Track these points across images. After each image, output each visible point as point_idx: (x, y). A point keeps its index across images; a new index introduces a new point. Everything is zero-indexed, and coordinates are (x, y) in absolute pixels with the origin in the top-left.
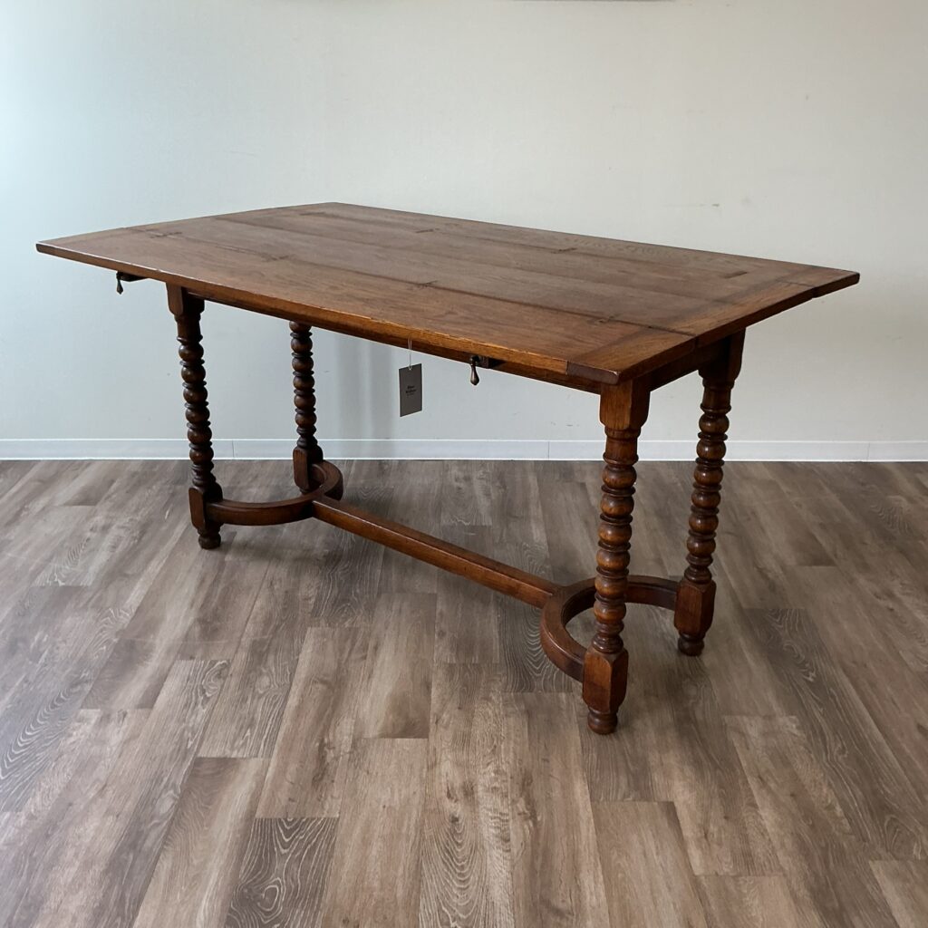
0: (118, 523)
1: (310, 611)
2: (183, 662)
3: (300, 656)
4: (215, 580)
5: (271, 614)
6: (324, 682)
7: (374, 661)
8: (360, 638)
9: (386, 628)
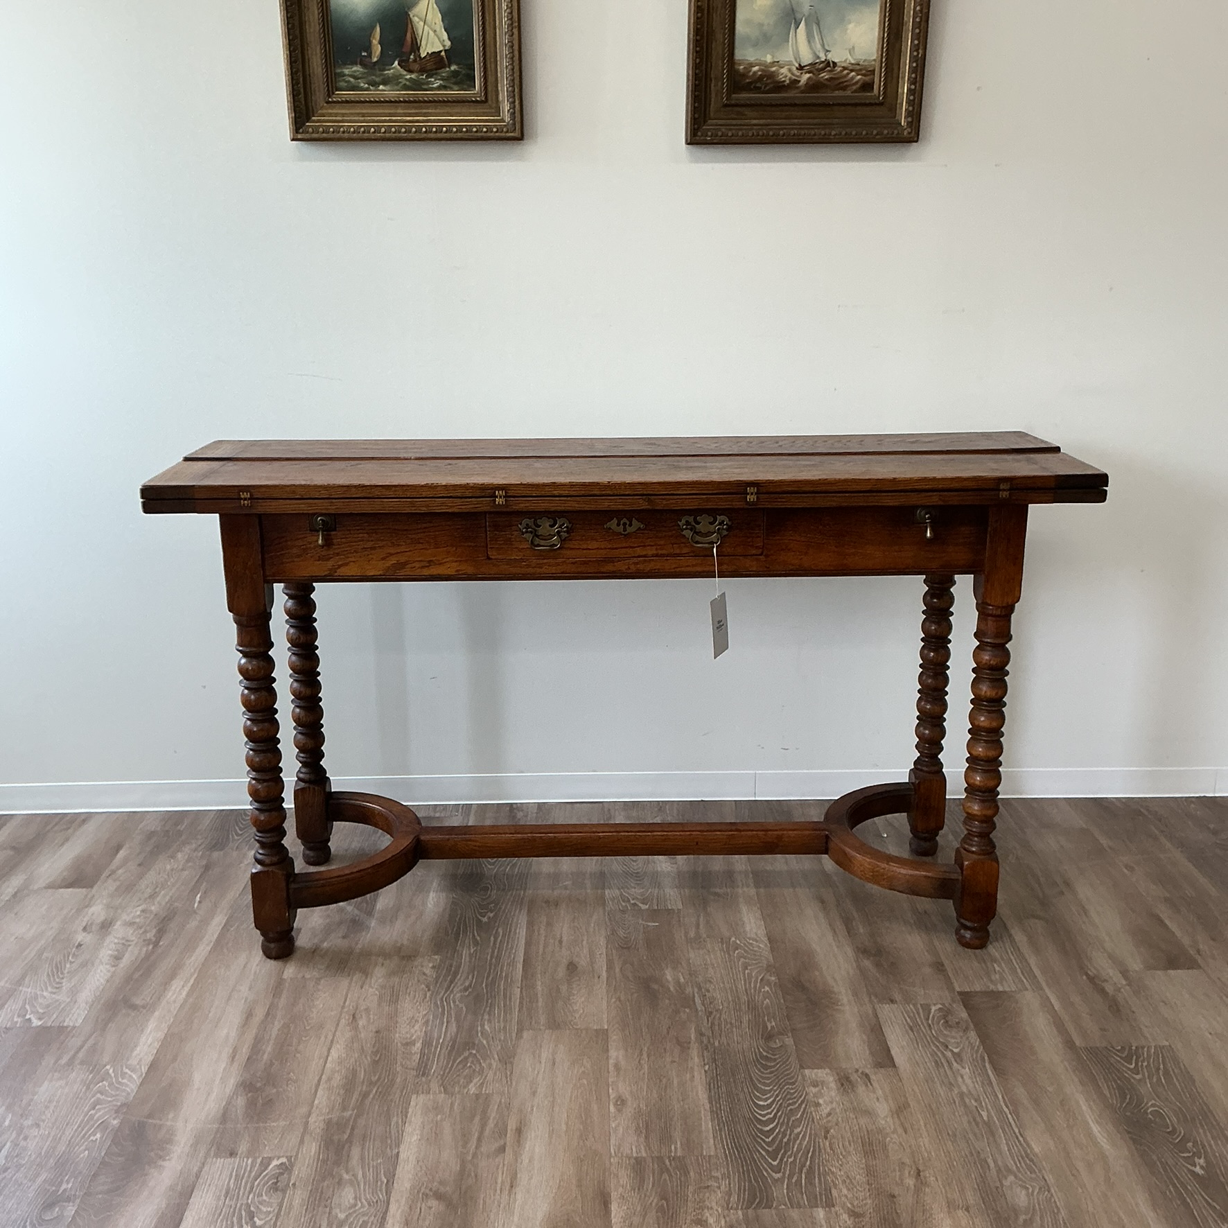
0: (125, 917)
1: (415, 1064)
2: (220, 1161)
3: (402, 1147)
4: (268, 1014)
5: (354, 1073)
6: (439, 1196)
7: (517, 1155)
8: (493, 1114)
9: (534, 1093)
